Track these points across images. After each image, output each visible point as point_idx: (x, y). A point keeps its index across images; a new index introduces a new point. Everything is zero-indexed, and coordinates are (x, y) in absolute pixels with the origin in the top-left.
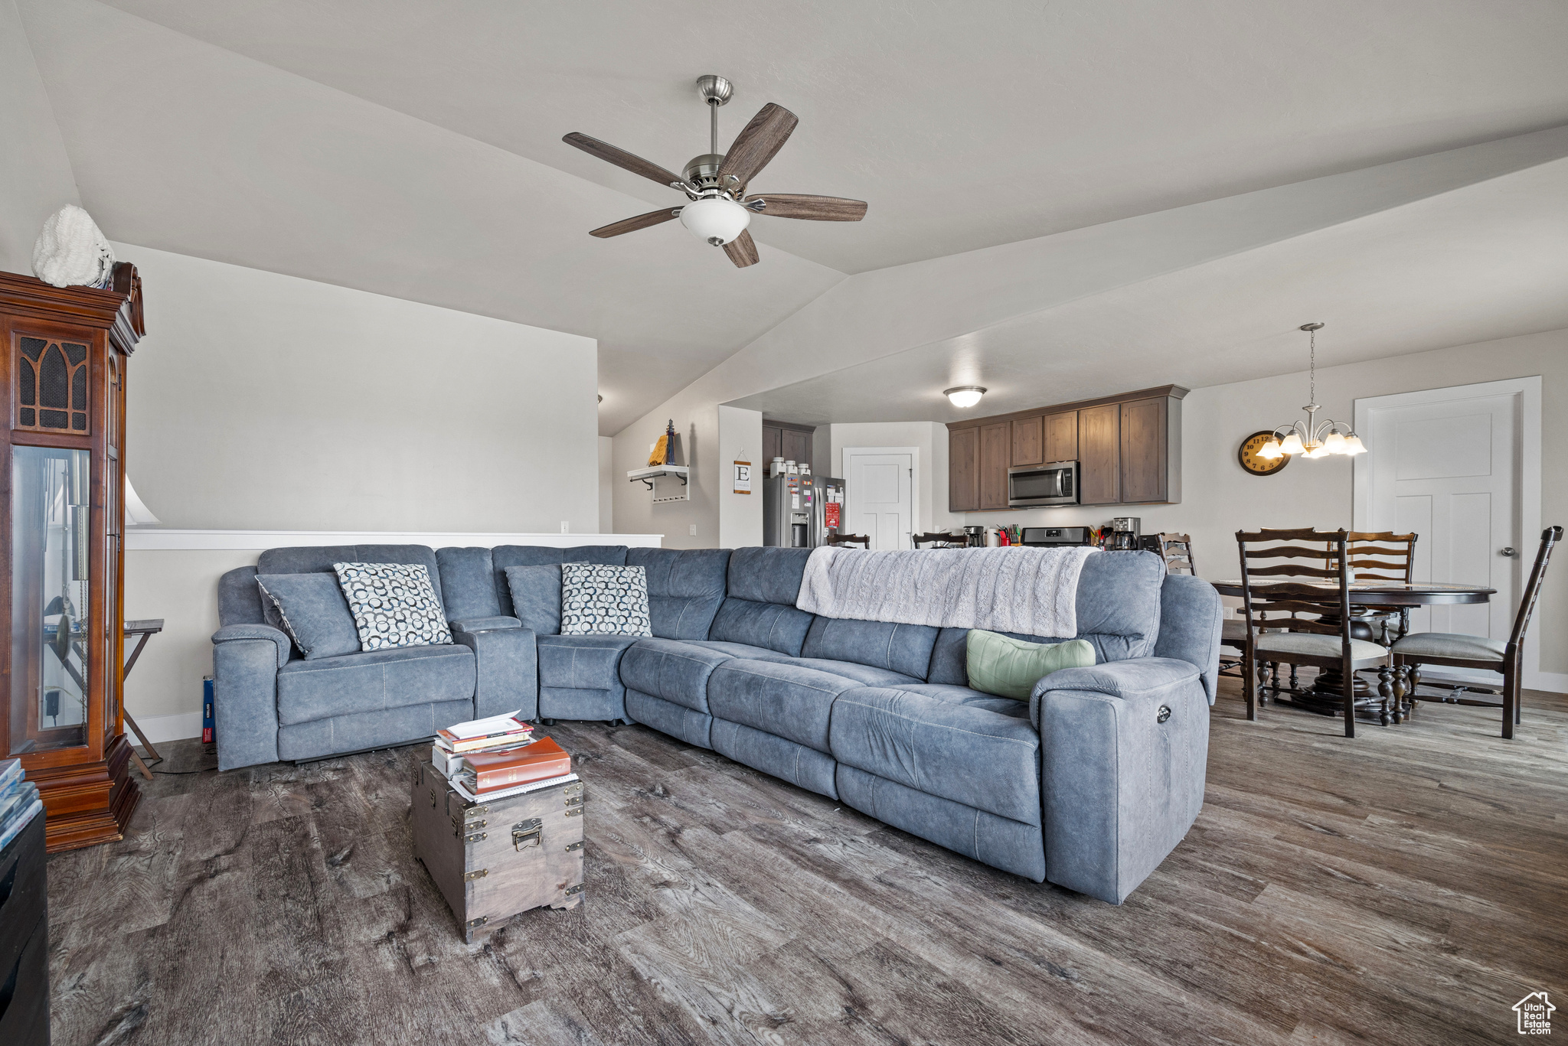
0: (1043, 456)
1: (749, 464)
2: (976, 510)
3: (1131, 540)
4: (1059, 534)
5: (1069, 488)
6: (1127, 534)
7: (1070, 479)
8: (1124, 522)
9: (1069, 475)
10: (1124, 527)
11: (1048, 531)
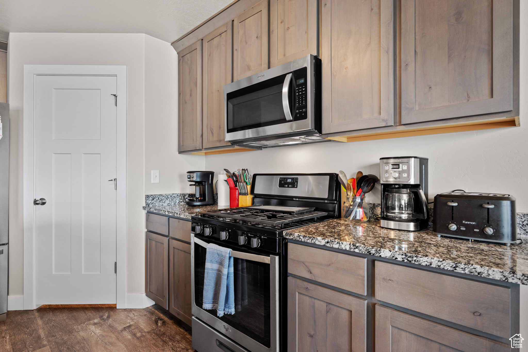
0: (269, 62)
3: (417, 203)
4: (295, 183)
5: (302, 103)
6: (405, 190)
7: (304, 88)
8: (399, 165)
9: (302, 81)
10: (399, 174)
11: (281, 179)
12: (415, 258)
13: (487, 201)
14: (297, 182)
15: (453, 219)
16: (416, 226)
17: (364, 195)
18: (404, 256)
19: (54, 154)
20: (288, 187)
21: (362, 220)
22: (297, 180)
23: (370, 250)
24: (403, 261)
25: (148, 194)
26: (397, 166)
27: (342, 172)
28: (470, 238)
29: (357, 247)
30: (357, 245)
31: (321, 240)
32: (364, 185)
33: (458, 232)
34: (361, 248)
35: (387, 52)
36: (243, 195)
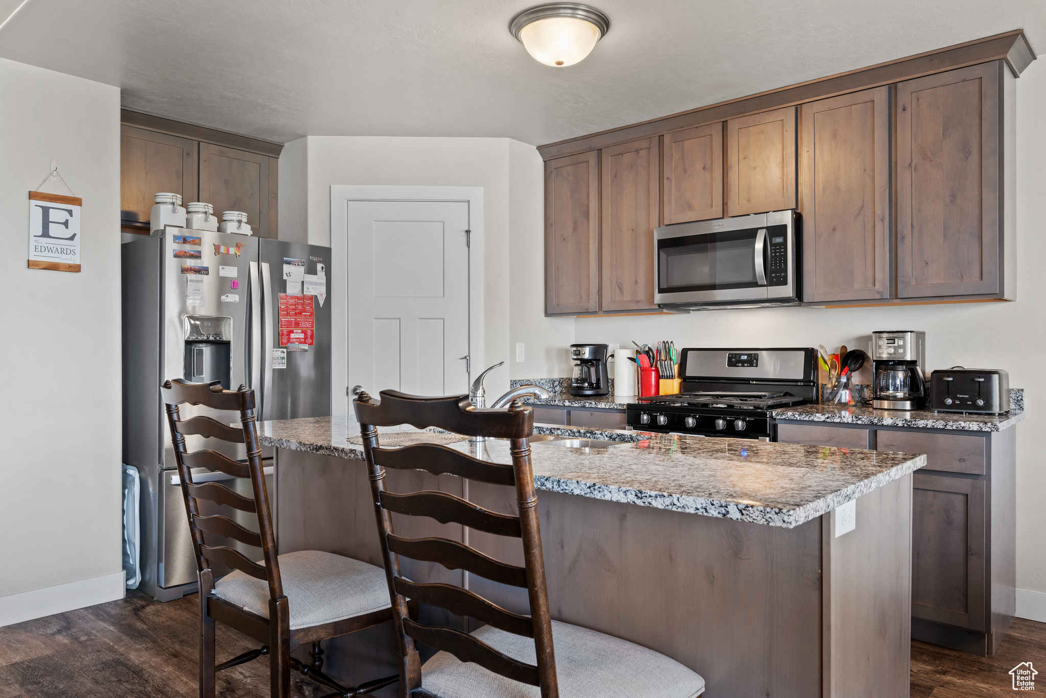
0: (725, 204)
1: (77, 201)
2: (594, 313)
3: (913, 381)
4: (753, 361)
5: (780, 266)
6: (901, 366)
7: (782, 248)
8: (894, 340)
9: (779, 240)
10: (895, 349)
11: (730, 356)
12: (914, 422)
13: (979, 375)
14: (757, 360)
15: (948, 394)
16: (912, 405)
17: (851, 374)
18: (904, 422)
19: (375, 320)
20: (743, 366)
21: (849, 403)
22: (756, 357)
23: (873, 420)
24: (903, 426)
25: (515, 379)
26: (892, 341)
27: (822, 347)
28: (964, 411)
29: (860, 419)
30: (860, 417)
31: (821, 416)
32: (851, 362)
33: (953, 406)
34: (863, 419)
35: (883, 220)
36: (667, 378)
